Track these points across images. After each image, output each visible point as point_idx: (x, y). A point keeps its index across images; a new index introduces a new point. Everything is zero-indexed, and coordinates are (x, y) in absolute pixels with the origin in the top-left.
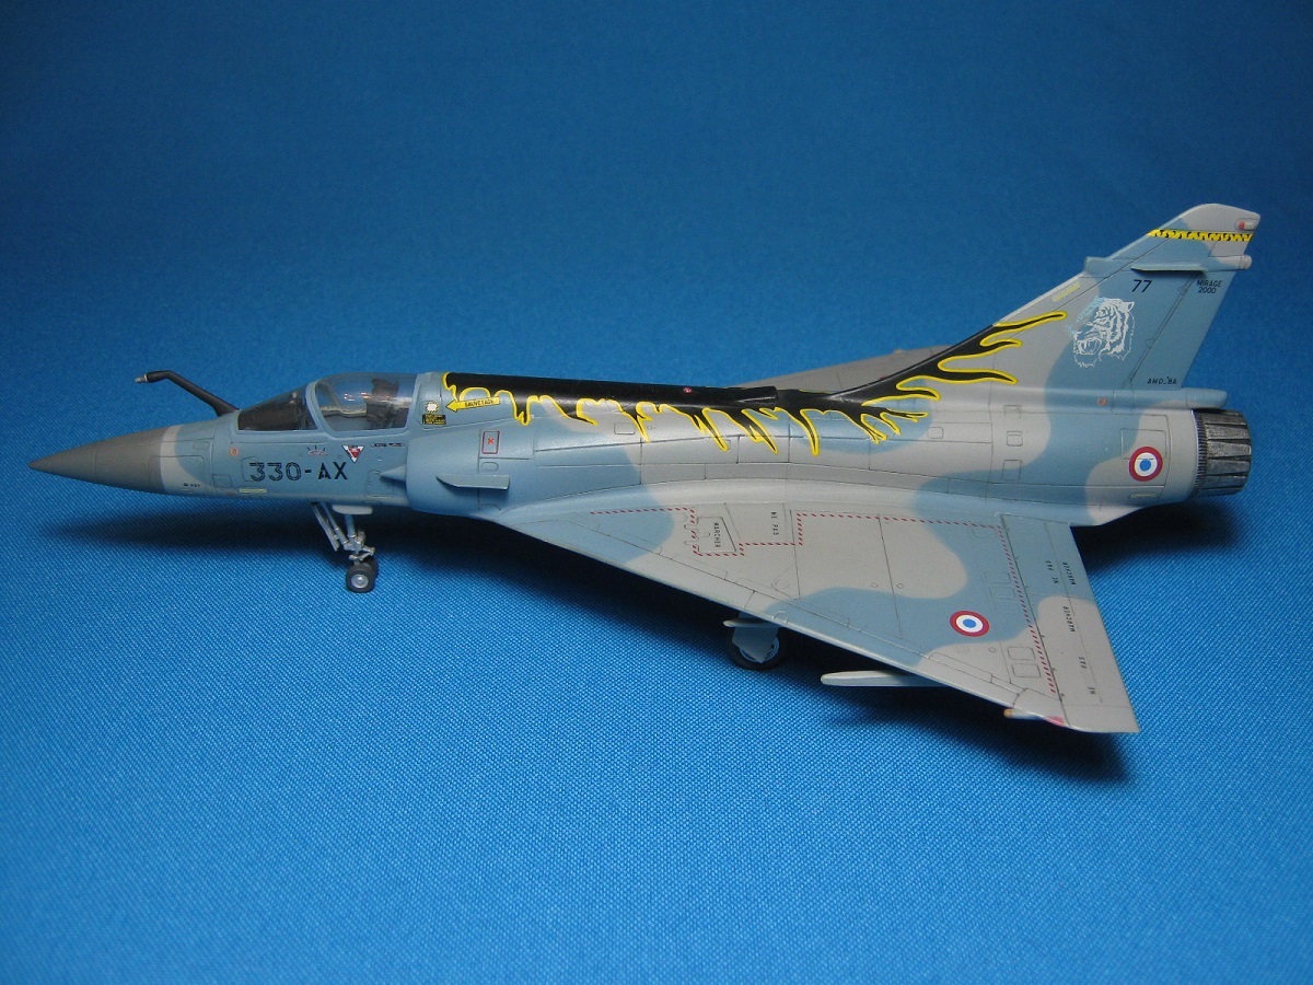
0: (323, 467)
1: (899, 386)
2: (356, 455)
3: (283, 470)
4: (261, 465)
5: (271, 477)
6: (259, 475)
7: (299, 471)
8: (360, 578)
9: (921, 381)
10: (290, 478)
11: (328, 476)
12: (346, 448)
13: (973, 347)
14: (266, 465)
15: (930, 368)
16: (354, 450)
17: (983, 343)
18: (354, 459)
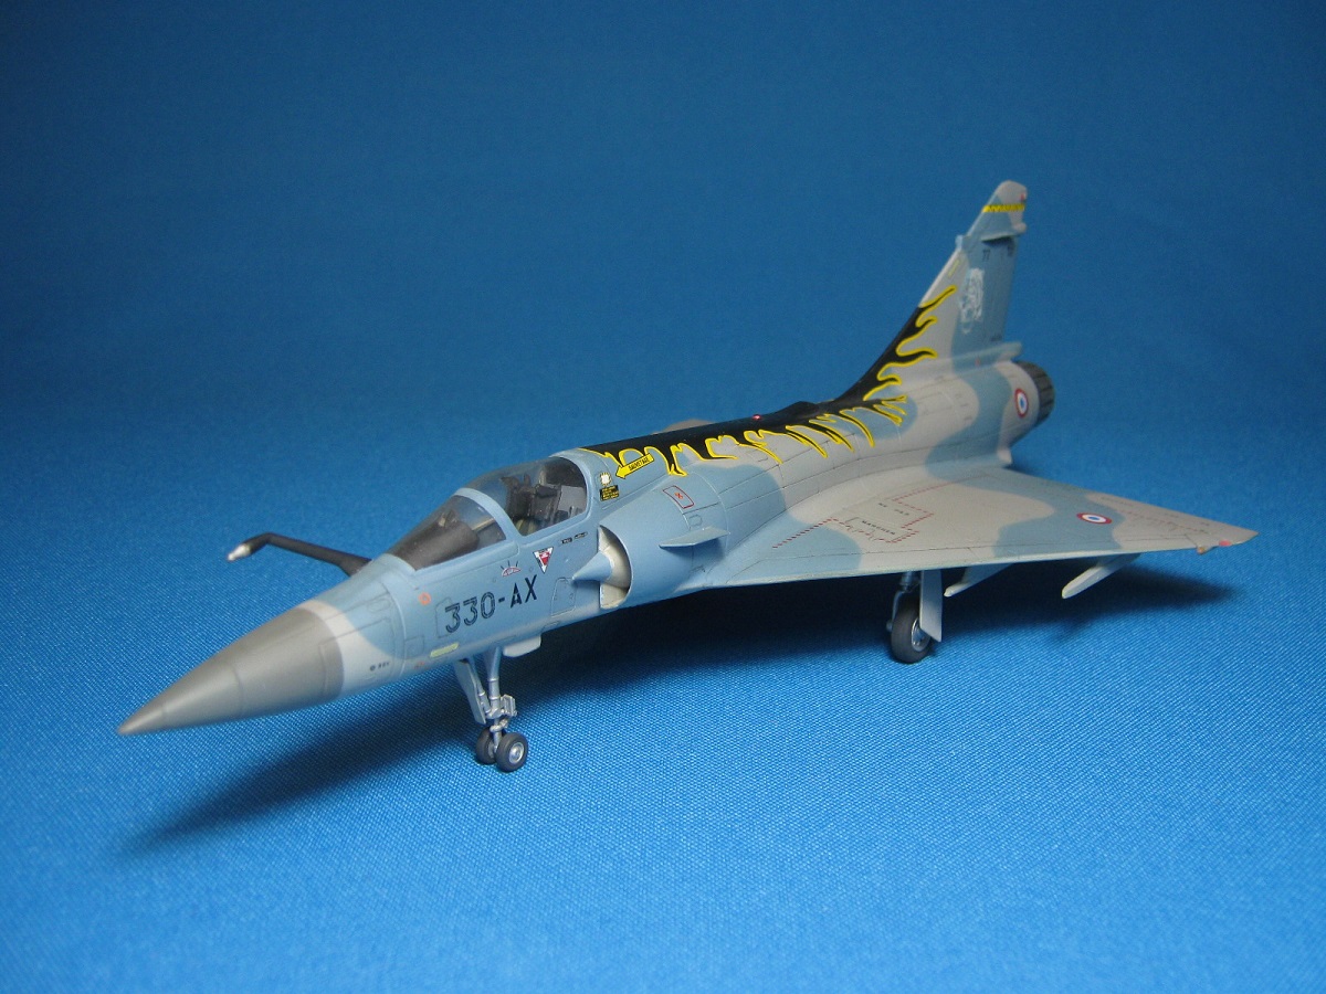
0: (516, 590)
1: (880, 377)
2: (546, 561)
3: (478, 607)
4: (456, 607)
5: (467, 622)
6: (453, 623)
7: (493, 603)
8: (514, 751)
9: (889, 369)
10: (485, 615)
11: (519, 601)
12: (537, 554)
13: (911, 330)
14: (461, 605)
15: (891, 356)
16: (545, 555)
17: (919, 323)
18: (544, 568)
